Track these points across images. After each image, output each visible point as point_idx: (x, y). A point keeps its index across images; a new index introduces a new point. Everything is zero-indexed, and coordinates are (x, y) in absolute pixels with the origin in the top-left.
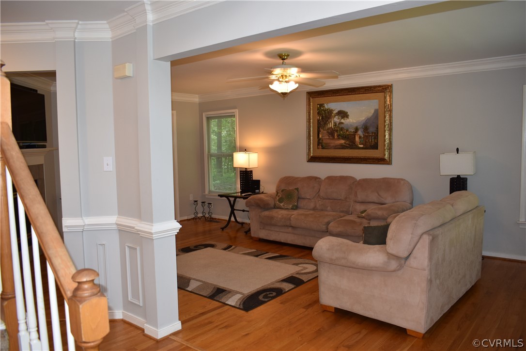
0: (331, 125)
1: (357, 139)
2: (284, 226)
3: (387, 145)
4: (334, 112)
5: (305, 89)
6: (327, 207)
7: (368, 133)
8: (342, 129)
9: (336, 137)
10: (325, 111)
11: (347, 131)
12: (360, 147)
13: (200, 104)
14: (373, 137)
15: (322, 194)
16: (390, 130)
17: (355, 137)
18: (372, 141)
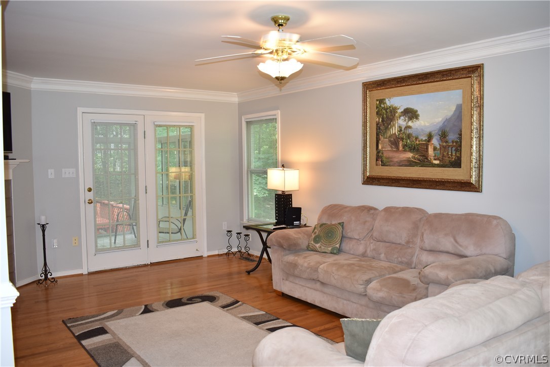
0: (394, 130)
1: (431, 151)
2: (310, 279)
3: (474, 161)
4: (399, 111)
5: (361, 79)
6: (380, 254)
7: (447, 142)
8: (409, 136)
9: (401, 148)
10: (386, 109)
11: (417, 138)
12: (435, 164)
13: (240, 105)
14: (454, 149)
15: (375, 234)
16: (480, 138)
17: (427, 149)
18: (452, 155)
